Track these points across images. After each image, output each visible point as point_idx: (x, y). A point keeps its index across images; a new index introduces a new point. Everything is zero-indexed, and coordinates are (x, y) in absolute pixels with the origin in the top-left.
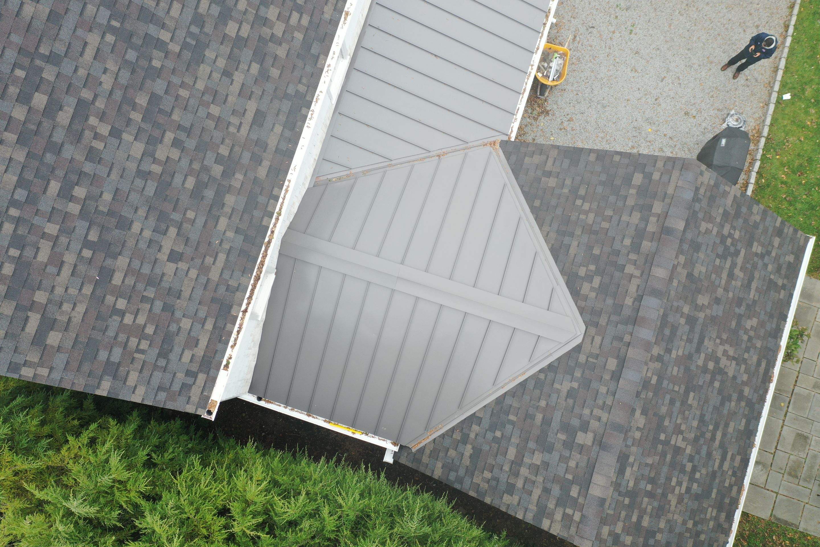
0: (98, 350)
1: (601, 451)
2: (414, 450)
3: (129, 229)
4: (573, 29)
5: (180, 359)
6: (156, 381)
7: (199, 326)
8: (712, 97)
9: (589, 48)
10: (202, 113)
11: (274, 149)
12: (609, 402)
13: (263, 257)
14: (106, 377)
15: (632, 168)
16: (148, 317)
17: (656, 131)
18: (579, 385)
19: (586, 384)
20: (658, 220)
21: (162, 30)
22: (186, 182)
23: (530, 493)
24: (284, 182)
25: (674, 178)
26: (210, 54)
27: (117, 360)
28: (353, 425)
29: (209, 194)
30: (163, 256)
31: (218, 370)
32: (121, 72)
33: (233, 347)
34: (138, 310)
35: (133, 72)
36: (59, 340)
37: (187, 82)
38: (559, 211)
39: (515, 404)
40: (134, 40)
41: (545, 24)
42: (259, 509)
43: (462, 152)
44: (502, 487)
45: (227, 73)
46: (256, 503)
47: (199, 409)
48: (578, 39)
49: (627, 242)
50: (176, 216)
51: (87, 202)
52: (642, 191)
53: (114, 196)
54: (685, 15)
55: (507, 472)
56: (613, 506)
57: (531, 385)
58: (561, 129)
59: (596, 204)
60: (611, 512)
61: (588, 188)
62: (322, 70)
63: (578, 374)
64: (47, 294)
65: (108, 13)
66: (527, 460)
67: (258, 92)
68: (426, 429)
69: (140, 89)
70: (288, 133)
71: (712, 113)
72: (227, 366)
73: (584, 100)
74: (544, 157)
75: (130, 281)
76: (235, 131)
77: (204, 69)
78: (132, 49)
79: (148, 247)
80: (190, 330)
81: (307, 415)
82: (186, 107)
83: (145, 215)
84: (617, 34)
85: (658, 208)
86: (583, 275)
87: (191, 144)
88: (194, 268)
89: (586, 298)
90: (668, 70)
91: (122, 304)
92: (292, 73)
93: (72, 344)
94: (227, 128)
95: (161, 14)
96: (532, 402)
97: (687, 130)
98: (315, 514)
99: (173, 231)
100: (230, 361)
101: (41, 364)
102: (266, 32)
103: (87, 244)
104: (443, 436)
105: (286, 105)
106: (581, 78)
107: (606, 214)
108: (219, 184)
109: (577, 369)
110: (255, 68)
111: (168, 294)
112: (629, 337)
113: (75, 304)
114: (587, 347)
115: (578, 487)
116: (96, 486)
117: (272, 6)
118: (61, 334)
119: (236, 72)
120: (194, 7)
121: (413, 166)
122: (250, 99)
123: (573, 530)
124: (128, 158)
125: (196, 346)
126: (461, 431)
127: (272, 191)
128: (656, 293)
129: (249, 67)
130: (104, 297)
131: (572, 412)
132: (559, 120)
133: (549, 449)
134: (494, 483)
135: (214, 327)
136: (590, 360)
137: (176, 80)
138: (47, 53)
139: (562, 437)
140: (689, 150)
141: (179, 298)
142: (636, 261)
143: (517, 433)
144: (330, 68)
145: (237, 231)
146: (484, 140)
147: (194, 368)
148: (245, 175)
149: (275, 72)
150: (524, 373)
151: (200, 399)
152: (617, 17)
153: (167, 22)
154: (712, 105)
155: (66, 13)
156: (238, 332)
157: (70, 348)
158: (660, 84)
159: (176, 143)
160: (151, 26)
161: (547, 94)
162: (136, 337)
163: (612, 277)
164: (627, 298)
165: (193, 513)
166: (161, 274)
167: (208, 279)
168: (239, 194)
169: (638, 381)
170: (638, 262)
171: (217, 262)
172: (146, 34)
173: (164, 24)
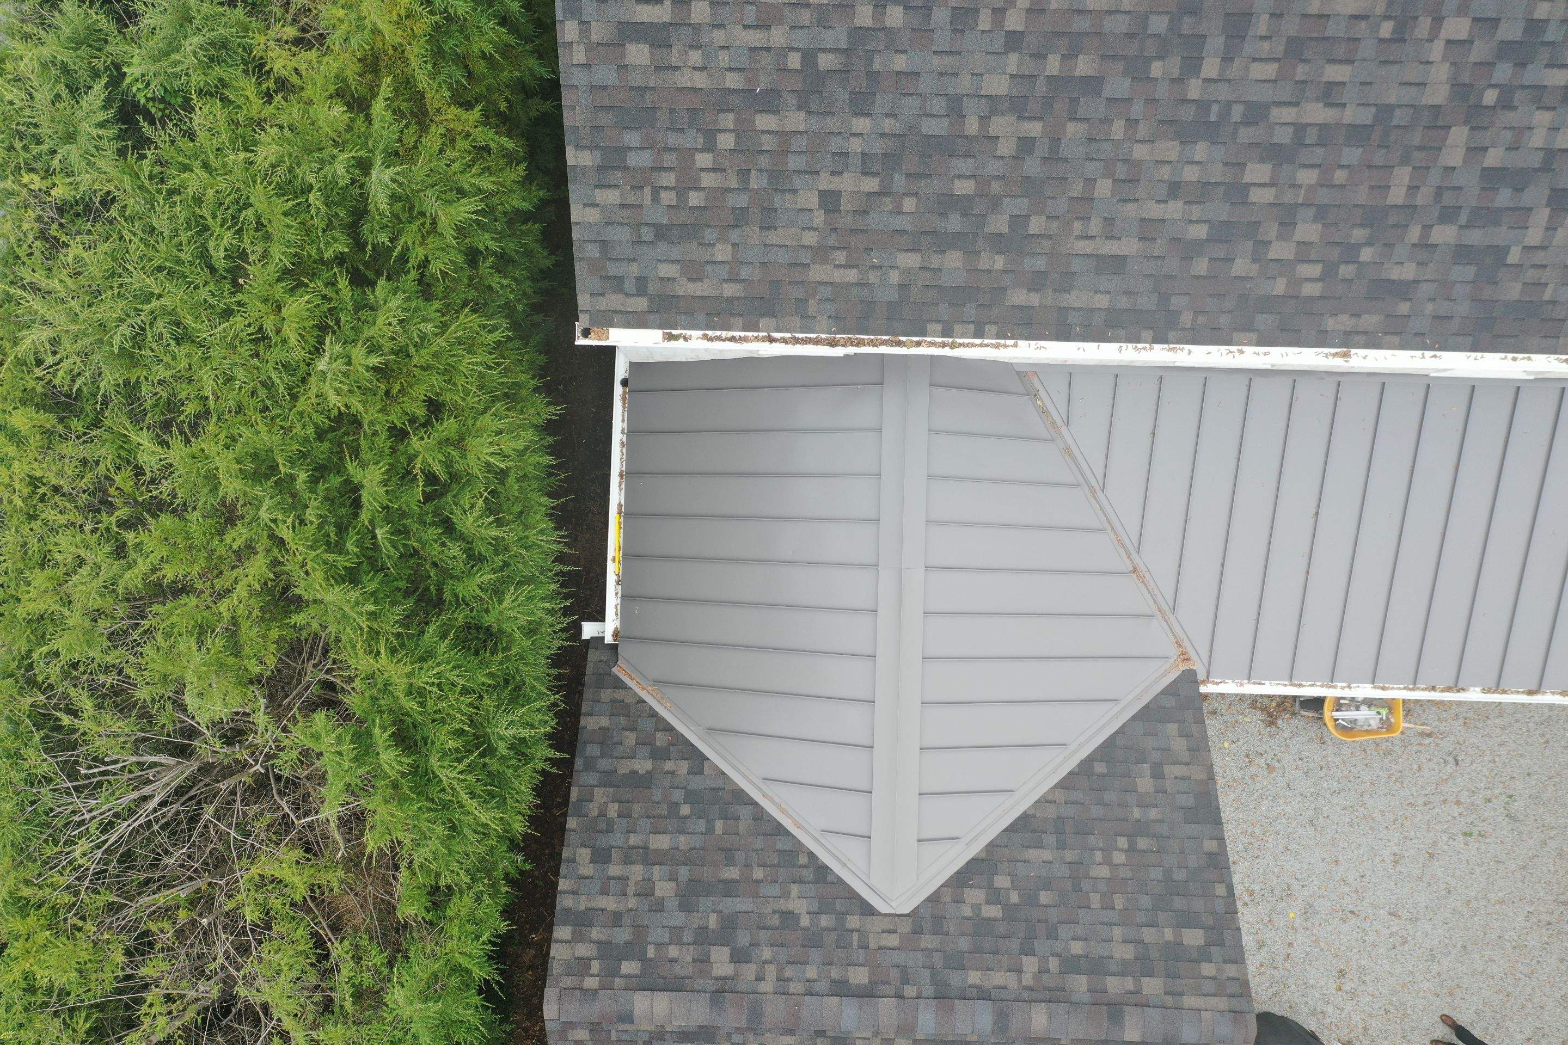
0: (638, 128)
1: (708, 995)
2: (615, 670)
3: (856, 114)
4: (1442, 728)
5: (660, 261)
6: (613, 234)
7: (723, 272)
8: (1387, 1012)
9: (1415, 767)
10: (1092, 169)
11: (1064, 304)
12: (794, 987)
13: (872, 341)
14: (598, 155)
15: (1211, 922)
16: (717, 190)
17: (1293, 928)
18: (808, 929)
19: (813, 940)
20: (1131, 993)
21: (1218, 60)
22: (962, 181)
23: (604, 892)
24: (1012, 338)
25: (1213, 1002)
26: (1201, 150)
27: (630, 163)
28: (628, 556)
29: (955, 223)
30: (825, 182)
31: (660, 327)
32: (1124, 16)
33: (705, 337)
34: (724, 170)
35: (1131, 36)
36: (638, 63)
37: (1140, 128)
38: (1096, 811)
39: (743, 826)
40: (1187, 20)
41: (1433, 688)
42: (456, 466)
43: (1154, 607)
44: (601, 841)
45: (1175, 189)
46: (464, 457)
47: (587, 316)
48: (1427, 741)
49: (1077, 948)
50: (899, 182)
51: (881, 35)
52: (1174, 951)
53: (905, 73)
54: (1528, 924)
55: (627, 842)
56: (625, 1037)
57: (782, 844)
58: (1247, 755)
59: (1129, 874)
60: (614, 1036)
61: (1152, 851)
62: (1229, 343)
63: (825, 921)
64: (708, 21)
66: (656, 871)
67: (1158, 248)
68: (657, 682)
69: (1103, 57)
70: (1098, 319)
71: (1357, 1018)
72: (670, 337)
73: (1315, 784)
74: (1186, 757)
75: (768, 143)
76: (1077, 233)
77: (1170, 149)
78: (1171, 21)
79: (835, 154)
80: (714, 263)
81: (622, 471)
82: (1095, 139)
83: (887, 131)
84: (1456, 810)
85: (1152, 986)
86: (997, 885)
87: (1032, 167)
88: (820, 236)
89: (959, 900)
90: (1414, 920)
91: (726, 141)
92: (1211, 295)
93: (637, 84)
94: (1077, 218)
95: (1248, 48)
96: (754, 855)
97: (1311, 982)
98: (475, 559)
99: (871, 184)
100: (681, 340)
101: (590, 48)
102: (1271, 230)
103: (809, 56)
104: (653, 714)
105: (1147, 302)
106: (1355, 766)
107: (1115, 896)
108: (975, 234)
109: (833, 916)
110: (1199, 232)
111: (763, 209)
112: (913, 994)
113: (705, 68)
114: (874, 925)
115: (638, 972)
116: (418, 191)
117: (1320, 226)
118: (648, 63)
119: (1181, 203)
120: (1275, 99)
121: (1102, 530)
122: (1140, 239)
123: (568, 981)
124: (977, 74)
125: (689, 280)
126: (671, 744)
127: (990, 323)
128: (1001, 1020)
129: (1197, 222)
130: (729, 111)
131: (759, 928)
132: (1264, 747)
133: (686, 905)
134: (602, 825)
135: (730, 299)
136: (855, 936)
137: (1137, 110)
139: (713, 921)
140: (1275, 995)
141: (762, 228)
142: (1048, 971)
143: (697, 841)
144: (1237, 354)
145: (903, 287)
146: (1186, 640)
147: (654, 288)
148: (1005, 271)
149: (1201, 266)
150: (799, 827)
151: (604, 312)
152: (1489, 801)
153: (1237, 62)
154: (1370, 1015)
156: (732, 339)
157: (631, 84)
158: (1384, 912)
159: (1026, 145)
160: (1222, 39)
161: (1306, 713)
162: (677, 180)
163: (1007, 937)
164: (979, 974)
165: (421, 362)
166: (795, 187)
167: (807, 265)
168: (968, 271)
169: (843, 1029)
170: (1045, 976)
171: (841, 271)
172: (1205, 36)
173: (1232, 59)
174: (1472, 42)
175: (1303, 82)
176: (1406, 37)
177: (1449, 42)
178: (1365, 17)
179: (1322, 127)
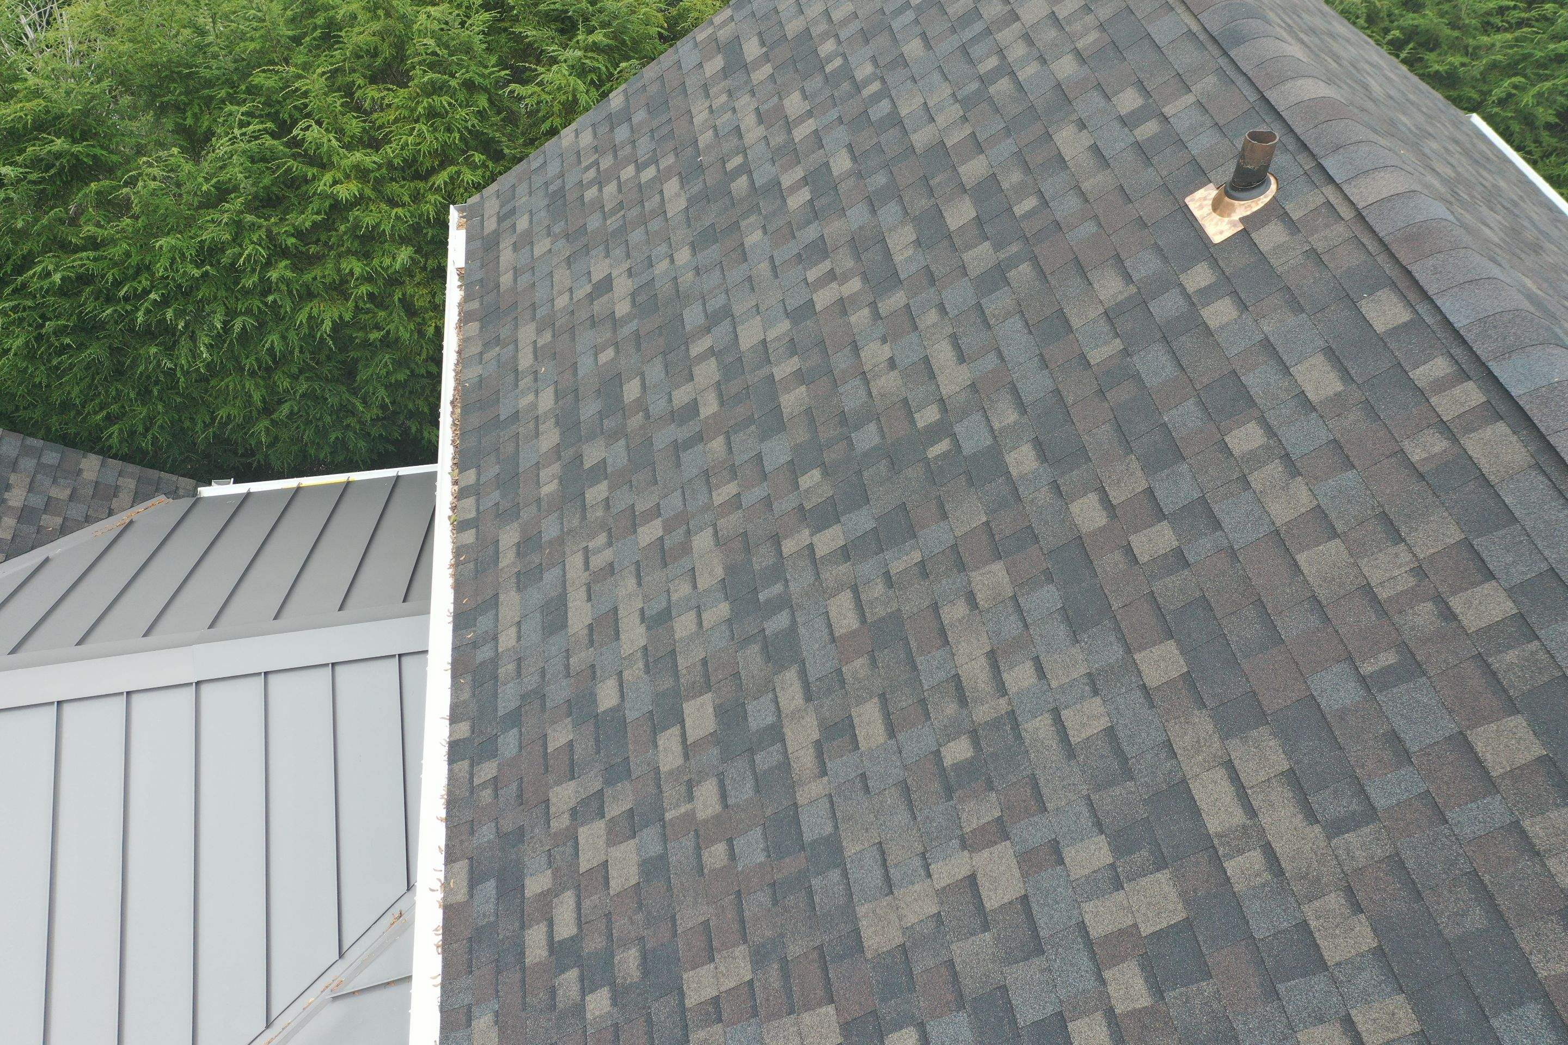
0: (649, 113)
2: (161, 496)
3: (693, 244)
5: (531, 212)
6: (553, 164)
10: (673, 503)
11: (502, 597)
14: (621, 106)
16: (601, 201)
21: (841, 542)
22: (639, 384)
26: (718, 613)
27: (618, 130)
29: (590, 411)
30: (620, 271)
34: (620, 192)
35: (843, 419)
36: (706, 71)
37: (731, 517)
40: (883, 466)
45: (662, 619)
47: (478, 200)
50: (629, 329)
51: (778, 203)
53: (744, 250)
64: (756, 83)
65: (968, 448)
67: (580, 658)
69: (809, 410)
70: (484, 653)
75: (652, 203)
76: (592, 545)
77: (712, 574)
79: (649, 257)
80: (532, 249)
83: (680, 280)
88: (565, 307)
91: (648, 174)
93: (687, 84)
94: (610, 532)
95: (868, 568)
99: (623, 308)
102: (620, 803)
104: (90, 521)
105: (508, 698)
108: (580, 440)
111: (588, 245)
113: (712, 113)
118: (708, 76)
119: (643, 642)
120: (809, 663)
122: (590, 627)
124: (758, 309)
125: (515, 243)
126: (40, 529)
129: (621, 685)
130: (677, 156)
137: (756, 493)
138: (1012, 274)
141: (569, 258)
145: (515, 417)
147: (506, 224)
148: (539, 501)
149: (560, 736)
153: (843, 568)
155: (1041, 356)
157: (687, 79)
159: (689, 412)
160: (870, 525)
162: (607, 170)
166: (612, 252)
167: (534, 319)
168: (538, 463)
171: (531, 350)
172: (866, 502)
173: (847, 558)
174: (986, 927)
175: (843, 682)
176: (956, 795)
177: (972, 880)
178: (963, 701)
179: (785, 765)
